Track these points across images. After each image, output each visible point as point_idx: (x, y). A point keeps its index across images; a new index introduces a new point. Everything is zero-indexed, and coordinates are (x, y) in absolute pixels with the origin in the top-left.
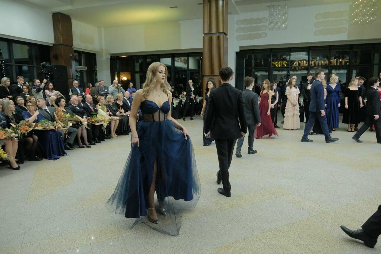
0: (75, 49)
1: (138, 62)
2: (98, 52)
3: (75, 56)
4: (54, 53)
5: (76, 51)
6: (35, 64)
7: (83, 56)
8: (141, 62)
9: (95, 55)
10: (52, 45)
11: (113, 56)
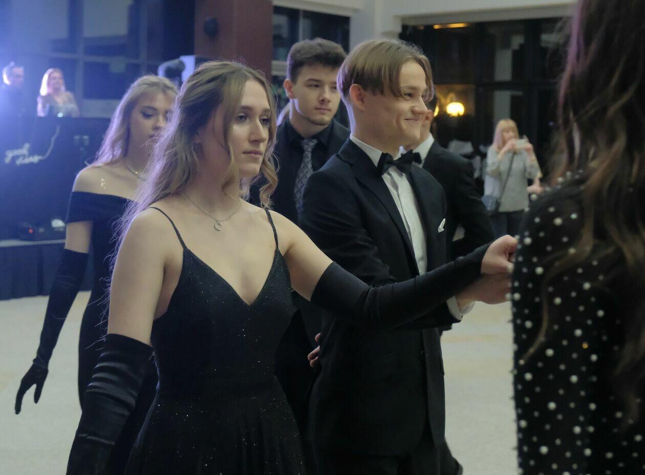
0: (276, 2)
1: (506, 44)
2: (356, 11)
3: (279, 27)
4: (208, 18)
6: (143, 58)
8: (521, 46)
9: (345, 20)
11: (412, 23)
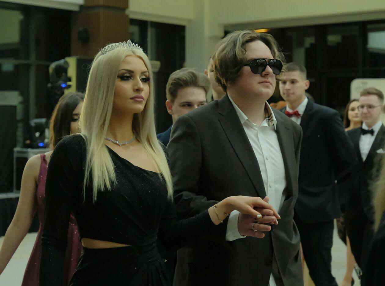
0: (132, 16)
2: (190, 21)
4: (81, 29)
5: (134, 22)
6: (33, 59)
7: (150, 33)
9: (182, 29)
10: (76, 9)
11: (231, 29)
